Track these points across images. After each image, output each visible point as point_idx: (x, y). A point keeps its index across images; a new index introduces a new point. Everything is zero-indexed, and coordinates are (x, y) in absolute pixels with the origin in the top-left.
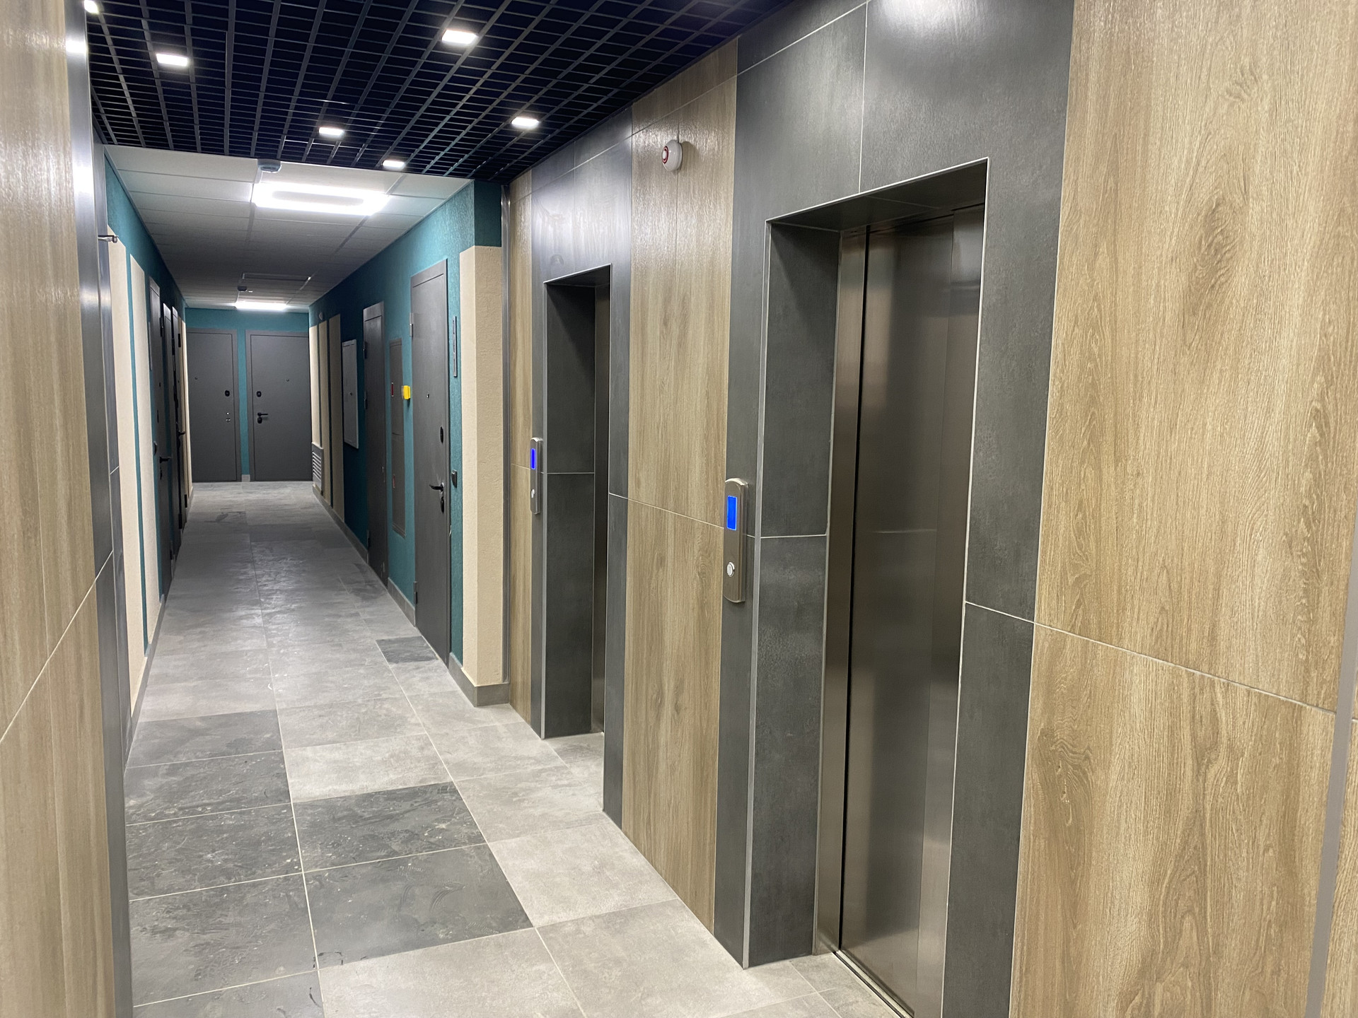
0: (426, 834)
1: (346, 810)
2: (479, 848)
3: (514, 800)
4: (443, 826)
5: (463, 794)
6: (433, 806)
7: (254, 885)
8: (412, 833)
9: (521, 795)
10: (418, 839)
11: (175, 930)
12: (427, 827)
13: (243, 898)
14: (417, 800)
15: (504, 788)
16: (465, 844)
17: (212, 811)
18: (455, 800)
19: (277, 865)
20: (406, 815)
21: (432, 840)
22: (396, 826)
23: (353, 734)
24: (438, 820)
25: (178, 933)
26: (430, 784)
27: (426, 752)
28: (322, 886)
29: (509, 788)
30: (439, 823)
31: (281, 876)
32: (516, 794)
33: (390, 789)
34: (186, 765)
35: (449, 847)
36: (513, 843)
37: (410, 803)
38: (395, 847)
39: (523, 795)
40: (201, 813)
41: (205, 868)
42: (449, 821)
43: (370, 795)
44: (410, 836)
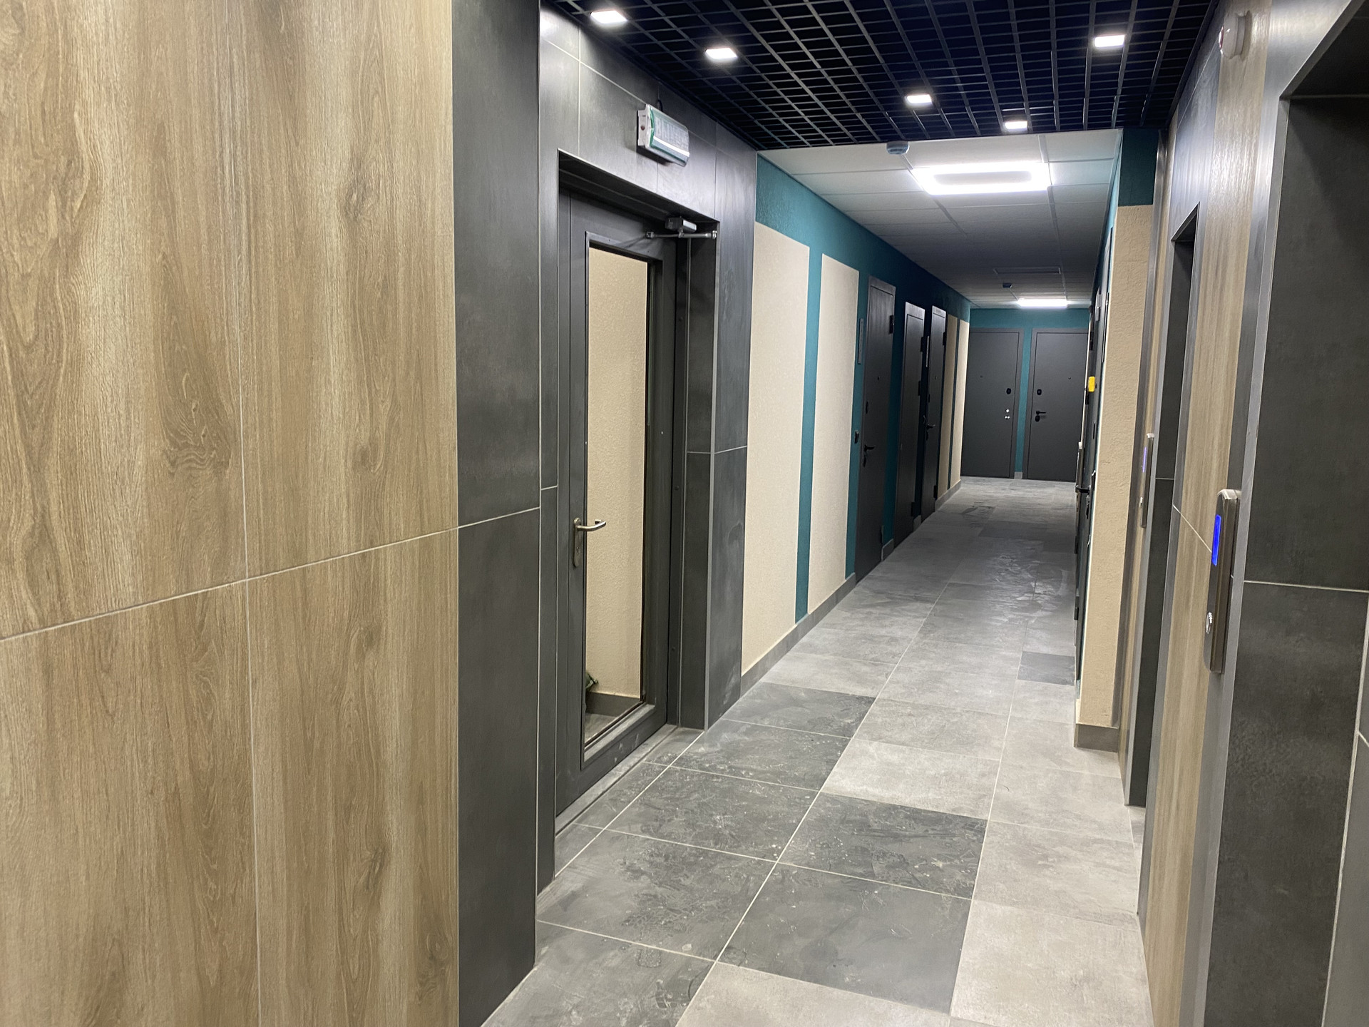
0: (917, 867)
1: (861, 815)
2: (958, 901)
3: (1040, 862)
4: (940, 864)
5: (988, 836)
6: (947, 840)
7: (730, 858)
8: (904, 860)
9: (1051, 860)
10: (905, 869)
11: (643, 873)
12: (922, 860)
13: (712, 866)
14: (936, 827)
15: (1039, 846)
16: (947, 891)
17: (752, 777)
18: (974, 841)
19: (761, 847)
20: (912, 840)
21: (918, 875)
22: (894, 848)
23: (926, 741)
24: (939, 857)
25: (643, 878)
26: (962, 815)
27: (984, 780)
28: (782, 881)
29: (1044, 848)
30: (939, 859)
31: (756, 858)
32: (1046, 857)
33: (919, 807)
34: (766, 729)
35: (929, 889)
36: (1000, 910)
37: (925, 828)
38: (876, 869)
39: (1054, 862)
40: (742, 776)
41: (707, 828)
42: (951, 860)
43: (894, 807)
44: (900, 862)
